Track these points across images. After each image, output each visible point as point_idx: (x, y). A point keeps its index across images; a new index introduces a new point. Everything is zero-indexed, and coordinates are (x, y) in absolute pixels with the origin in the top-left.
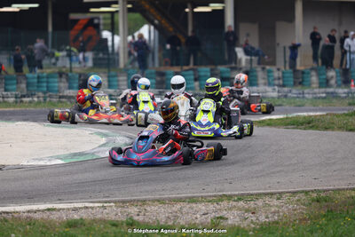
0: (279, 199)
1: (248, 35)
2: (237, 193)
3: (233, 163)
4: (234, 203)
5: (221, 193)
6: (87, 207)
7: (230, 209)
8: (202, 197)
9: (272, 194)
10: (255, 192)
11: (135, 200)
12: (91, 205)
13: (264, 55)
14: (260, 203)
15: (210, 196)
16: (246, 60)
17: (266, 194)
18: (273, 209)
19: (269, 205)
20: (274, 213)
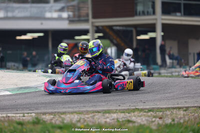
0: (185, 111)
1: (171, 48)
2: (148, 107)
3: (149, 93)
4: (145, 113)
5: (134, 108)
6: (9, 117)
7: (140, 116)
8: (116, 110)
9: (180, 108)
10: (165, 106)
11: (55, 112)
12: (14, 115)
13: (181, 60)
14: (168, 113)
15: (124, 109)
16: (170, 63)
17: (174, 108)
18: (179, 116)
19: (176, 114)
20: (181, 118)
